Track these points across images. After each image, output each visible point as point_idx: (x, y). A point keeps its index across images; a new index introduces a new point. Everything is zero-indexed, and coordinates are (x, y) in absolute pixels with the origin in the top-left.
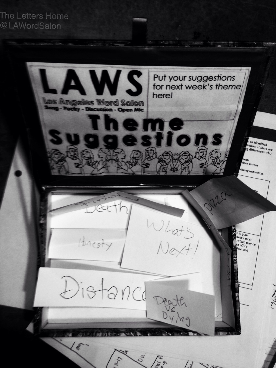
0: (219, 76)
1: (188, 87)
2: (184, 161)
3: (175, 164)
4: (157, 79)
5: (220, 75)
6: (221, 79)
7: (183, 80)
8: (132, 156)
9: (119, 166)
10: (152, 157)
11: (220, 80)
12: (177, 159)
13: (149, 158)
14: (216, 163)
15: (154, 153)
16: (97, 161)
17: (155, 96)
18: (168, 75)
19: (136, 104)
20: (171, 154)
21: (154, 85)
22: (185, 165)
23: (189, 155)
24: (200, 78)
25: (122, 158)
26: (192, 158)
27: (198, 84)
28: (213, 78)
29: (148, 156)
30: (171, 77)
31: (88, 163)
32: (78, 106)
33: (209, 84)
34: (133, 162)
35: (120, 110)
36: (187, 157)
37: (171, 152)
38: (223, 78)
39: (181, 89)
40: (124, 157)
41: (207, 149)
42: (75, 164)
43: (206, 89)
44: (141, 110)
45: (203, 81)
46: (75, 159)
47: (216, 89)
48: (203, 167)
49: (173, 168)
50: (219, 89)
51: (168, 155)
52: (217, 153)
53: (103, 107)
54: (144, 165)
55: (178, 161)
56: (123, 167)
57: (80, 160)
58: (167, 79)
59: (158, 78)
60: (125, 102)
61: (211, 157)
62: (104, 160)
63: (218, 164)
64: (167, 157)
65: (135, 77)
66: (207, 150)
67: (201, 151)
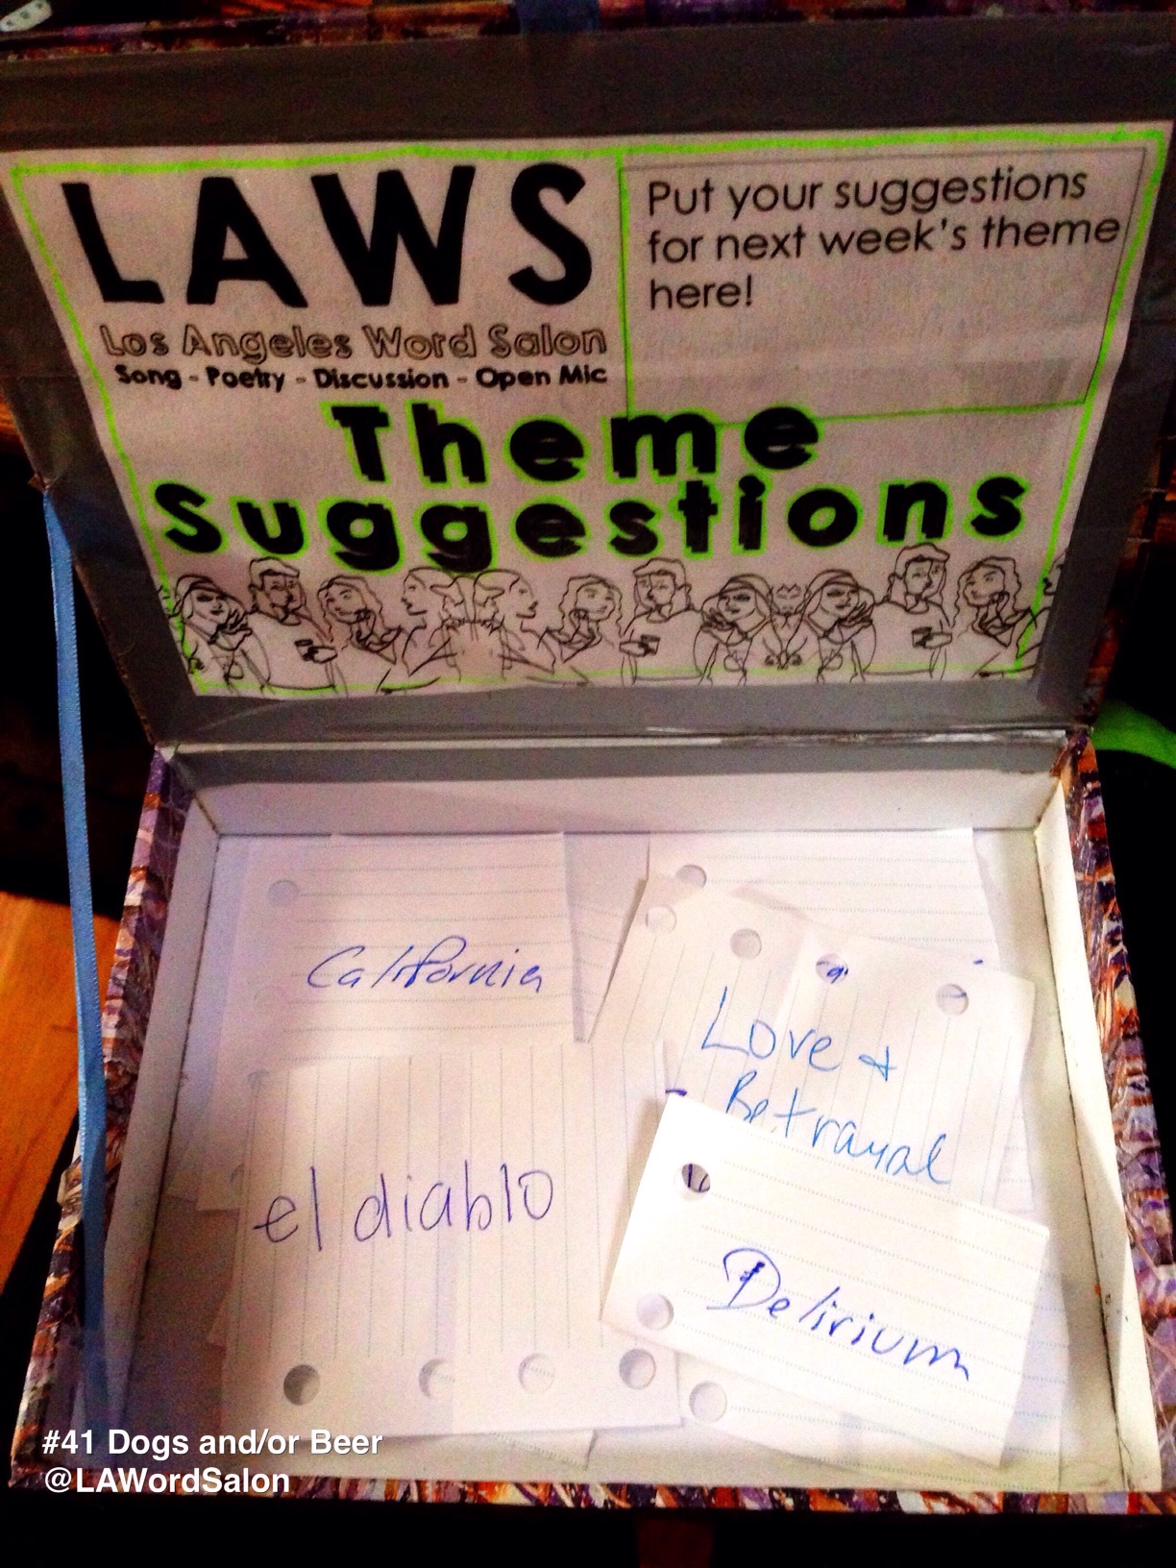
0: (997, 178)
1: (833, 244)
2: (834, 619)
3: (785, 633)
4: (665, 207)
5: (1004, 173)
6: (1013, 190)
7: (806, 205)
8: (568, 607)
9: (510, 650)
10: (670, 603)
11: (1006, 197)
12: (796, 613)
13: (651, 611)
14: (997, 622)
15: (675, 585)
16: (400, 630)
17: (662, 296)
18: (721, 181)
19: (568, 343)
20: (764, 590)
21: (653, 242)
22: (835, 636)
23: (856, 588)
24: (895, 193)
25: (518, 615)
26: (870, 602)
27: (884, 224)
28: (966, 187)
29: (650, 604)
30: (739, 195)
31: (359, 641)
32: (273, 364)
33: (944, 223)
34: (577, 631)
35: (488, 377)
36: (844, 598)
37: (762, 579)
38: (1025, 183)
39: (798, 253)
40: (531, 608)
41: (943, 557)
42: (298, 644)
43: (929, 247)
44: (595, 376)
45: (915, 209)
46: (291, 619)
47: (986, 245)
48: (928, 643)
49: (778, 651)
50: (999, 244)
51: (751, 593)
52: (999, 576)
53: (399, 365)
54: (629, 642)
55: (801, 620)
56: (526, 655)
57: (317, 626)
58: (722, 203)
59: (671, 198)
60: (510, 337)
61: (968, 593)
62: (433, 621)
63: (1005, 626)
64: (745, 607)
65: (550, 199)
66: (945, 561)
67: (913, 568)
